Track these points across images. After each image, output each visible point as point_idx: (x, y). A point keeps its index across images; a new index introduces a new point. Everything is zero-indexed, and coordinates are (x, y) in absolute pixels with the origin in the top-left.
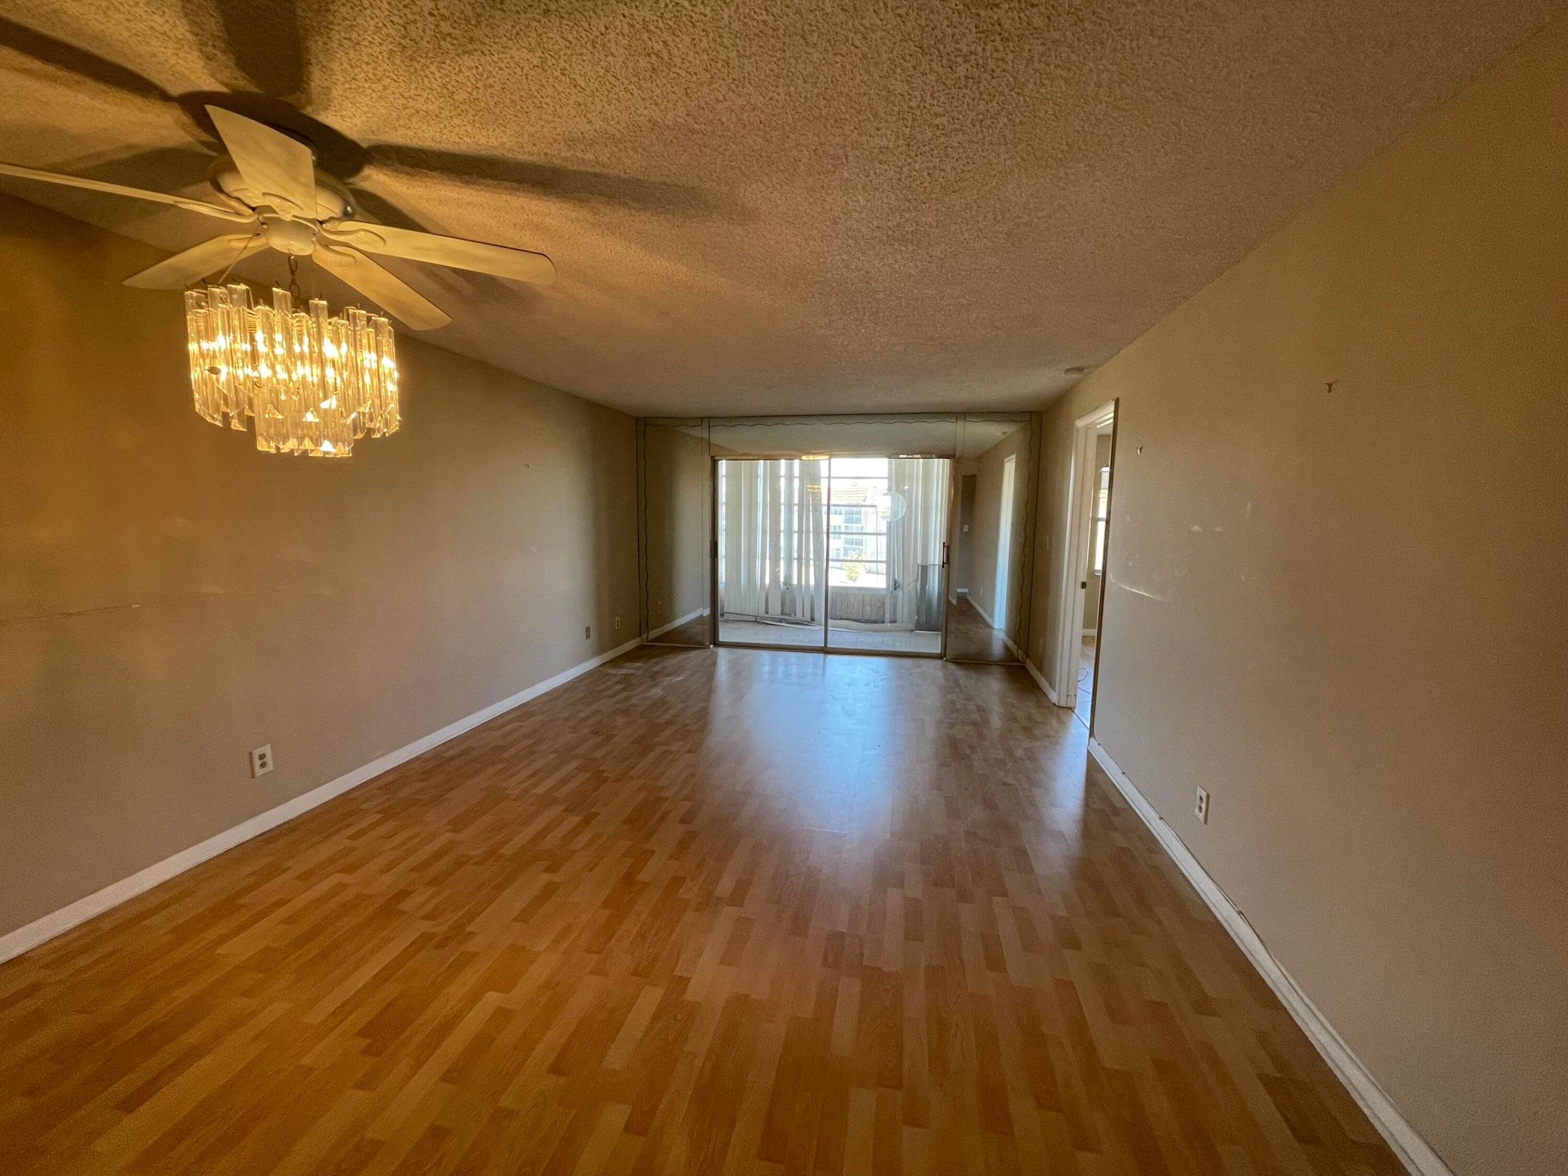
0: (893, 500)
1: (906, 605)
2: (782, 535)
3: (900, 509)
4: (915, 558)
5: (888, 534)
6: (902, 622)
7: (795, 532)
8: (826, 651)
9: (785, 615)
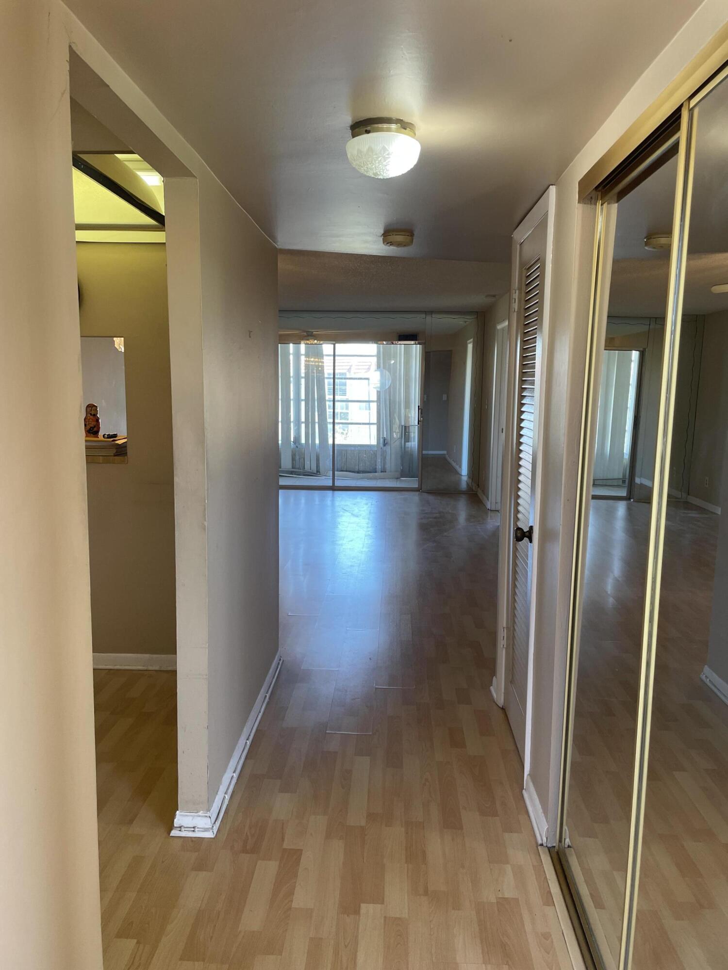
0: (382, 375)
1: (393, 456)
2: (292, 402)
3: (387, 382)
4: (400, 421)
5: (378, 400)
6: (391, 471)
7: (302, 400)
8: (333, 488)
9: (295, 468)
